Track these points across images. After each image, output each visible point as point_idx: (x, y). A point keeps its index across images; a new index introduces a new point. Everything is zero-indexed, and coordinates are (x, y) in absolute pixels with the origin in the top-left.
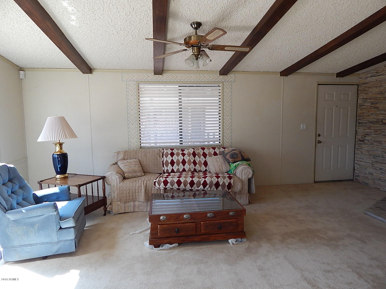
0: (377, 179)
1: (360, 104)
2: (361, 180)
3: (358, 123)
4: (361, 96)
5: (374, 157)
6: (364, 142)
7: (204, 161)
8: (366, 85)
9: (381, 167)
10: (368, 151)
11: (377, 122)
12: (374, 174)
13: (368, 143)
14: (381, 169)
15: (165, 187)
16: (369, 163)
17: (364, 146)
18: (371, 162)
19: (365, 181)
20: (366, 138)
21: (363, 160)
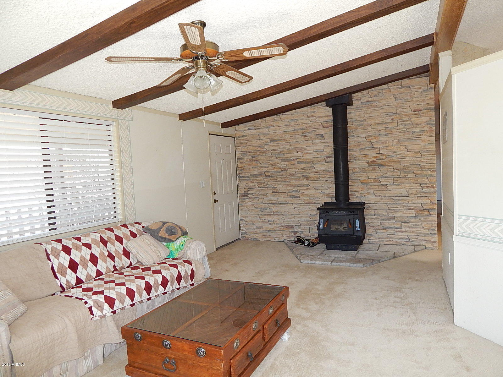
0: (266, 232)
1: (239, 158)
2: (249, 237)
3: (239, 177)
4: (239, 149)
5: (260, 211)
6: (248, 196)
7: (122, 250)
8: (244, 138)
9: (269, 219)
10: (253, 205)
11: (260, 175)
12: (264, 227)
13: (253, 197)
14: (269, 221)
15: (113, 310)
16: (256, 217)
17: (248, 200)
18: (258, 216)
19: (254, 236)
20: (250, 192)
21: (249, 216)
